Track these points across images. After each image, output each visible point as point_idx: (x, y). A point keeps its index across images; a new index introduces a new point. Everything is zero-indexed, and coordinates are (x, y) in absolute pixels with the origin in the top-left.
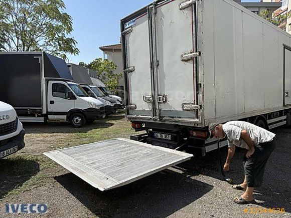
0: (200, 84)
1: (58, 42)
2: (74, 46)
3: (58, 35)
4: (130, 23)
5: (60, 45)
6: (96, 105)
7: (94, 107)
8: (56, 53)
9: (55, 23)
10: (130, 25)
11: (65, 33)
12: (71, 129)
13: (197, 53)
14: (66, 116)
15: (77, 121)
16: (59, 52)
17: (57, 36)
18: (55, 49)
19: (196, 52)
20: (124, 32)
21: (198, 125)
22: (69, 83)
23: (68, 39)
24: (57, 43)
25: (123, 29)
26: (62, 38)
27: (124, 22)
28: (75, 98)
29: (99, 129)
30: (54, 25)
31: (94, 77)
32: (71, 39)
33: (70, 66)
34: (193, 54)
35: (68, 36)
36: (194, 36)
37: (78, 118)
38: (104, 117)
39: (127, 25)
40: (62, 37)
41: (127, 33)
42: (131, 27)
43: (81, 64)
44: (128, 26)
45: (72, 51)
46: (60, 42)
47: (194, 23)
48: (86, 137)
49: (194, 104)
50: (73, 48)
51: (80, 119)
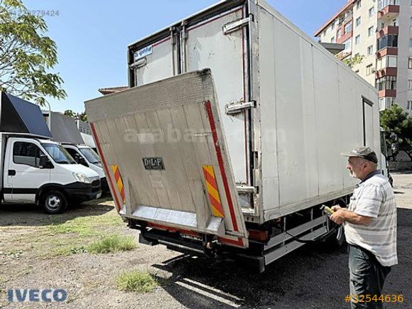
0: (257, 153)
1: (33, 79)
2: (59, 87)
3: (33, 69)
4: (143, 52)
5: (35, 83)
6: (86, 178)
7: (82, 180)
8: (28, 95)
9: (29, 50)
10: (143, 55)
11: (45, 67)
12: (41, 217)
13: (251, 103)
14: (35, 195)
15: (53, 203)
16: (34, 93)
17: (31, 70)
18: (27, 88)
19: (250, 101)
20: (132, 65)
21: (253, 219)
22: (43, 141)
23: (49, 76)
24: (32, 81)
25: (131, 61)
26: (39, 74)
27: (133, 49)
28: (52, 167)
29: (89, 217)
30: (28, 54)
31: (87, 133)
32: (55, 76)
33: (48, 115)
34: (243, 104)
35: (48, 71)
36: (246, 75)
37: (54, 198)
38: (98, 196)
39: (138, 55)
40: (40, 72)
41: (138, 67)
42: (145, 57)
43: (68, 113)
44: (139, 57)
45: (55, 94)
46: (36, 79)
47: (246, 56)
48: (64, 233)
49: (247, 184)
50: (57, 90)
51: (58, 201)
